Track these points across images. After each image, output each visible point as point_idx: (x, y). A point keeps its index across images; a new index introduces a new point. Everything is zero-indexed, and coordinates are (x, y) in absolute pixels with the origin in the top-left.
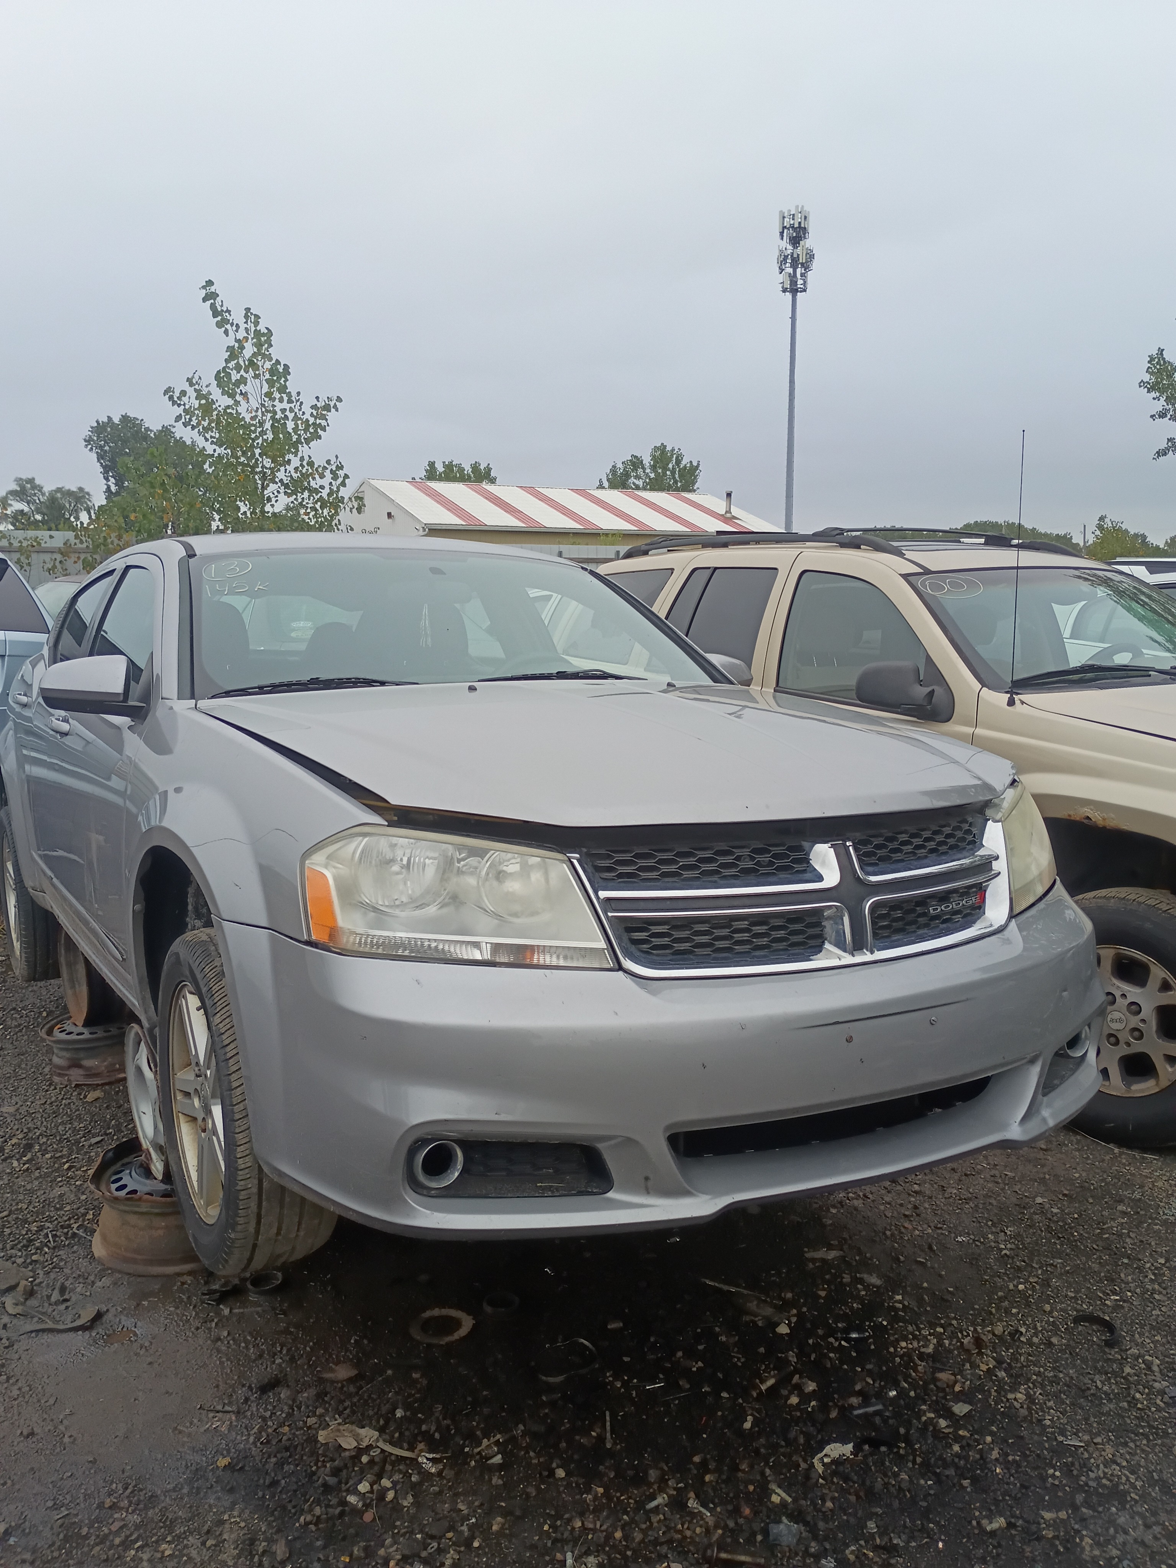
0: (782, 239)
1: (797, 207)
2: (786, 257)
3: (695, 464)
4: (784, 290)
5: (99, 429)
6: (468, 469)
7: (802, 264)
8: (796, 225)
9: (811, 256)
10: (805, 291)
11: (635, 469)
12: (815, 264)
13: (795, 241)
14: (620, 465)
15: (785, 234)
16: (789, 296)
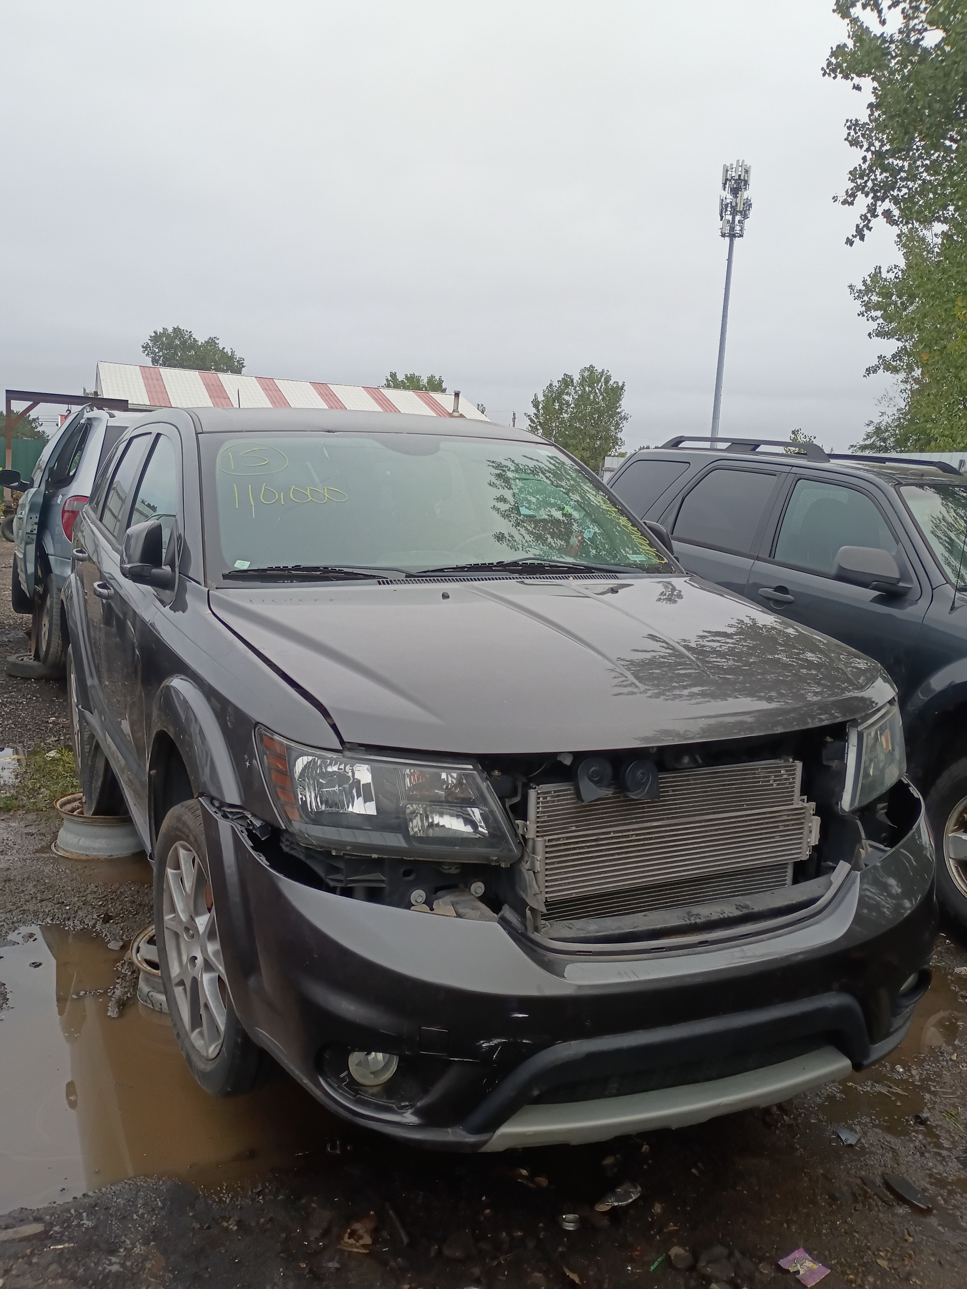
0: (724, 189)
1: (738, 161)
2: (727, 205)
3: (620, 384)
4: (723, 235)
5: (156, 338)
6: (424, 380)
7: (740, 212)
8: (737, 177)
9: (748, 205)
10: (741, 236)
11: (567, 386)
12: (752, 213)
13: (735, 191)
14: (556, 384)
15: (727, 186)
16: (727, 239)
